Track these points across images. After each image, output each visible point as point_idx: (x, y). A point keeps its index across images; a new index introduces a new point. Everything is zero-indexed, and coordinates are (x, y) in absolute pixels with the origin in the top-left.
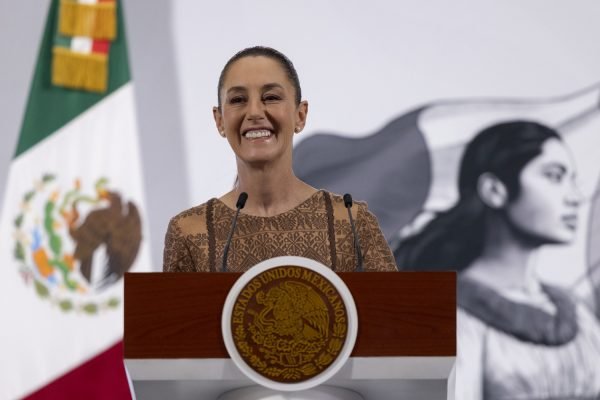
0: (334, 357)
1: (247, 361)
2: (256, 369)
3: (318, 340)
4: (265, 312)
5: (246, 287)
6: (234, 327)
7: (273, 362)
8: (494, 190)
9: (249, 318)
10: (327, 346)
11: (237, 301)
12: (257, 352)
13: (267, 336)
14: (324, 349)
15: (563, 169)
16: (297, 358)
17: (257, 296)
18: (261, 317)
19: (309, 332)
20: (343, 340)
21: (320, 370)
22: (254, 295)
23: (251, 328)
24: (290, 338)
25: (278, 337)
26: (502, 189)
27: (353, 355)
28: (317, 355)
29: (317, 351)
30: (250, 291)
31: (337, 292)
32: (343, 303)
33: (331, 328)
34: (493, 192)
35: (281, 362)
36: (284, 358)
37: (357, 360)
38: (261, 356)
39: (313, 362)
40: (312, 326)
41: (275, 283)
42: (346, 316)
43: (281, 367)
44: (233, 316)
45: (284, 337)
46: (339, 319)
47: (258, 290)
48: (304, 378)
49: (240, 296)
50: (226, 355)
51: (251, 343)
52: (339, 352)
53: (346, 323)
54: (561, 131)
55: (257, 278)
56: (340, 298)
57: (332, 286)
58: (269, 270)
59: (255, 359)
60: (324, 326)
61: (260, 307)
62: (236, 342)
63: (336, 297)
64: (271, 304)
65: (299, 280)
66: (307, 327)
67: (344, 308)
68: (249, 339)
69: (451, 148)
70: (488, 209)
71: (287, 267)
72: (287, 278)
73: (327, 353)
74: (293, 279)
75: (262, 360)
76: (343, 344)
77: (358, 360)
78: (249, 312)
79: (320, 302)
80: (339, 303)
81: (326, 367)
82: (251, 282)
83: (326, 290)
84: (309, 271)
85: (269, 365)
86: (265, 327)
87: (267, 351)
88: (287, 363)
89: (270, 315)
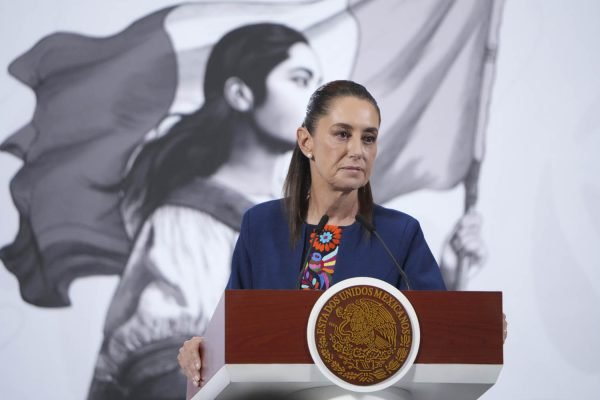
0: (401, 364)
1: (329, 366)
2: (336, 373)
3: (388, 349)
4: (343, 324)
5: (327, 303)
6: (317, 337)
7: (350, 367)
8: (241, 93)
9: (329, 330)
10: (395, 354)
11: (320, 315)
12: (336, 359)
13: (344, 345)
14: (393, 357)
15: (310, 74)
16: (371, 364)
17: (337, 311)
18: (340, 328)
19: (380, 342)
20: (409, 349)
21: (389, 375)
22: (334, 310)
23: (332, 338)
24: (364, 346)
25: (355, 346)
26: (248, 93)
27: (416, 362)
28: (387, 362)
29: (387, 358)
30: (331, 307)
31: (403, 309)
32: (408, 318)
33: (398, 338)
34: (239, 96)
35: (357, 368)
36: (360, 364)
37: (419, 365)
38: (341, 362)
39: (383, 367)
40: (383, 337)
41: (352, 299)
42: (410, 328)
43: (358, 372)
44: (317, 327)
45: (360, 346)
46: (405, 331)
47: (338, 306)
48: (376, 381)
49: (322, 311)
50: (311, 361)
51: (332, 351)
52: (405, 359)
53: (411, 334)
54: (307, 35)
55: (337, 295)
56: (405, 314)
57: (399, 303)
58: (347, 289)
59: (335, 364)
60: (392, 337)
61: (338, 320)
62: (319, 350)
63: (402, 312)
64: (348, 318)
65: (372, 297)
66: (378, 337)
67: (409, 322)
68: (330, 348)
69: (198, 50)
70: (234, 113)
71: (361, 287)
72: (361, 296)
73: (395, 360)
74: (366, 296)
75: (341, 365)
76: (408, 353)
77: (421, 367)
78: (331, 324)
79: (389, 317)
80: (405, 318)
81: (394, 372)
82: (332, 298)
83: (394, 307)
84: (380, 290)
85: (347, 370)
86: (344, 337)
87: (345, 358)
88: (362, 368)
89: (348, 327)
